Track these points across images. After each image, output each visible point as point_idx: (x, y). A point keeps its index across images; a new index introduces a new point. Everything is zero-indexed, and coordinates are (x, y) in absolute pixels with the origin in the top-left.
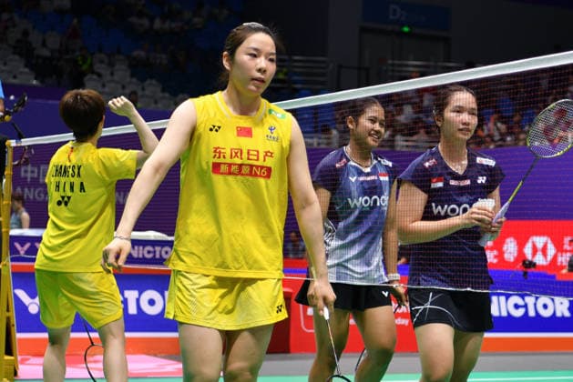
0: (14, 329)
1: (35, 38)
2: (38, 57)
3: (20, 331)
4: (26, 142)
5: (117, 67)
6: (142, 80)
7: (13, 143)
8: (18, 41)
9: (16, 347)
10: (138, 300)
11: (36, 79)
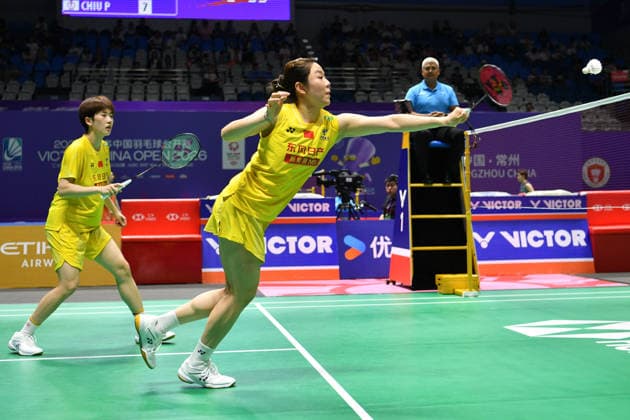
0: (476, 258)
1: (463, 72)
2: (466, 84)
3: (479, 259)
4: (478, 131)
5: (519, 86)
6: (536, 94)
7: (469, 133)
8: (454, 75)
9: (477, 269)
10: (553, 237)
11: (466, 99)
